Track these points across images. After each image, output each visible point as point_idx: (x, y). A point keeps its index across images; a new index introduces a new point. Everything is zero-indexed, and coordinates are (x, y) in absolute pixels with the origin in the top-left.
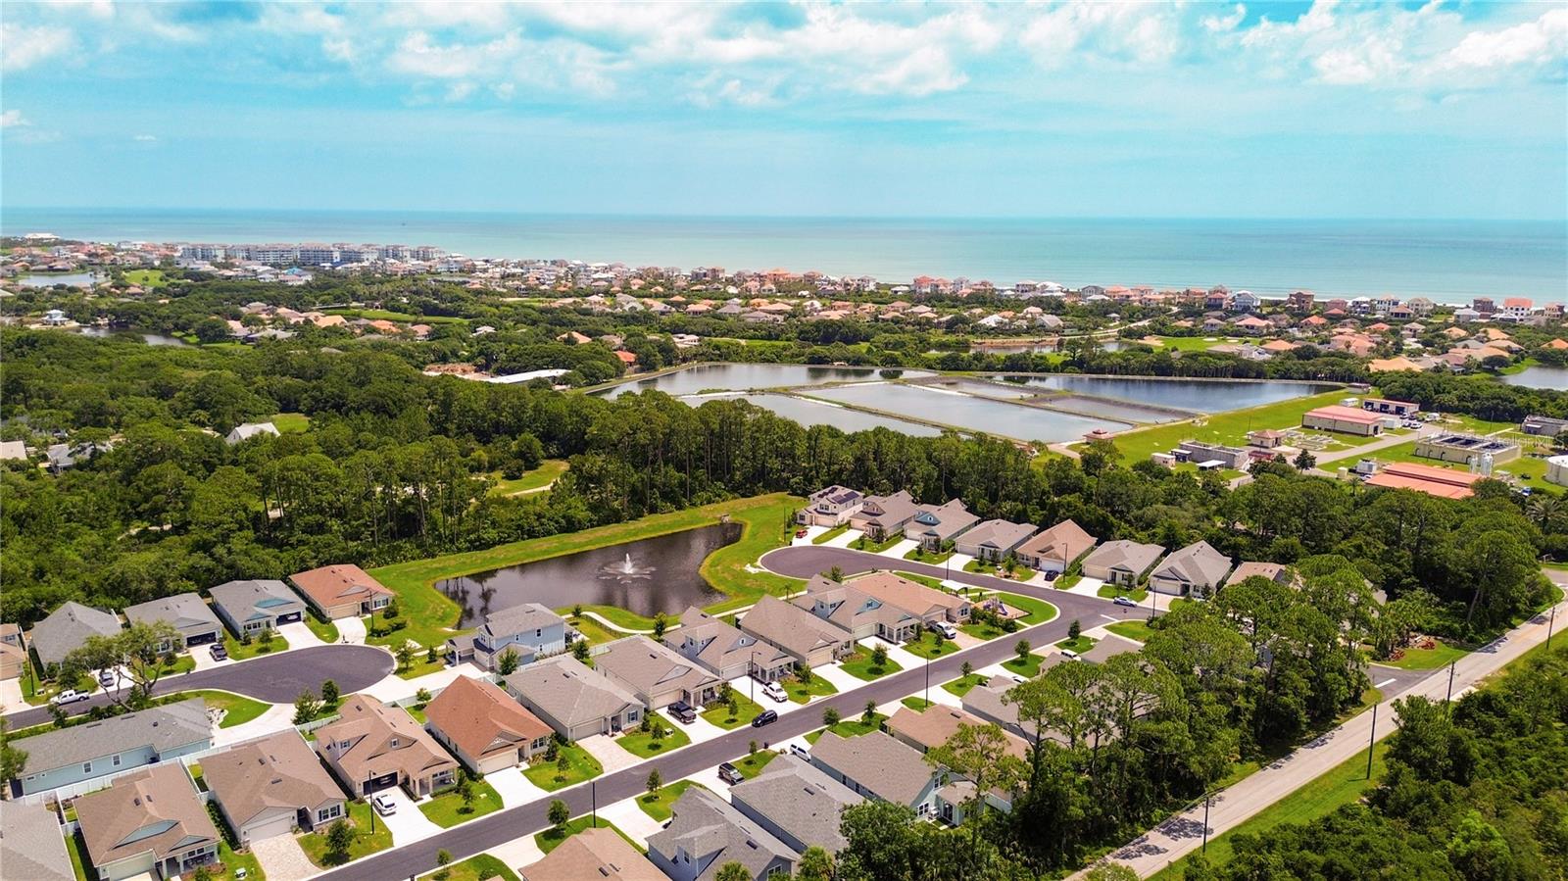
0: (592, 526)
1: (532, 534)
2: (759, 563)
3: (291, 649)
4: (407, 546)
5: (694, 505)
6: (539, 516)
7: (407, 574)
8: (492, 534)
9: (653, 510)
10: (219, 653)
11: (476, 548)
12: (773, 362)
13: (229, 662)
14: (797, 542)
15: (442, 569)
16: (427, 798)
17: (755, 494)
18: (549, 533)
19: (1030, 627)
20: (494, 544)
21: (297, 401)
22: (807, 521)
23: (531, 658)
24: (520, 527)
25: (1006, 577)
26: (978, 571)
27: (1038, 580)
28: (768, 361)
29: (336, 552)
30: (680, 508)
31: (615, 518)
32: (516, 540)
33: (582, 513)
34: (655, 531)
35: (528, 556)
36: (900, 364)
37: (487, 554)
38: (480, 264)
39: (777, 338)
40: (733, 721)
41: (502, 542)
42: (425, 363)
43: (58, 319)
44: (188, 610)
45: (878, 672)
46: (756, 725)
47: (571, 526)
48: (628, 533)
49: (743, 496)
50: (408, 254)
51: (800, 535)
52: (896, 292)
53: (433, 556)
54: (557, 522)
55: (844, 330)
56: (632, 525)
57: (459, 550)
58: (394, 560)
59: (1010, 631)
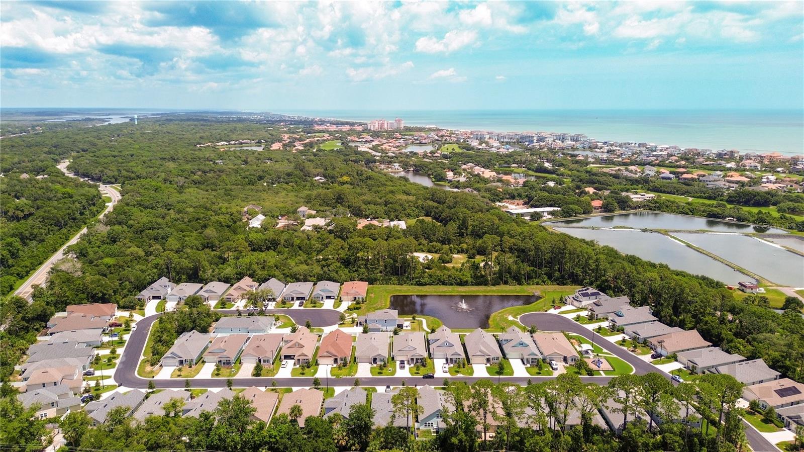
0: (472, 285)
1: (444, 283)
2: (519, 317)
3: (321, 308)
4: (393, 278)
5: (528, 284)
6: (450, 276)
7: (386, 290)
8: (426, 280)
9: (506, 283)
10: (301, 305)
11: (418, 285)
12: (687, 214)
13: (302, 308)
14: (552, 311)
15: (400, 290)
16: (298, 366)
17: (564, 284)
18: (451, 284)
19: (604, 375)
20: (426, 284)
21: (431, 212)
22: (568, 302)
24: (439, 280)
25: (632, 351)
26: (621, 345)
27: (647, 358)
28: (684, 213)
29: (364, 276)
30: (520, 284)
31: (486, 283)
32: (436, 285)
33: (468, 276)
34: (498, 292)
35: (435, 292)
36: (768, 223)
37: (420, 288)
38: (600, 144)
40: (418, 373)
41: (431, 284)
43: (396, 167)
44: (305, 288)
45: (499, 373)
46: (423, 378)
47: (462, 283)
48: (485, 291)
49: (558, 284)
51: (555, 308)
53: (402, 285)
54: (456, 280)
55: (758, 198)
56: (494, 288)
57: (412, 284)
58: (386, 284)
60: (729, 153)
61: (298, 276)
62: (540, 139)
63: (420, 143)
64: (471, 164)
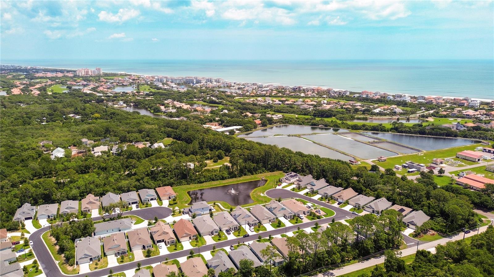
0: (229, 178)
1: (213, 180)
2: (265, 193)
3: (152, 207)
4: (183, 181)
5: (256, 174)
6: (216, 175)
7: (182, 189)
8: (203, 180)
9: (245, 175)
10: (137, 207)
11: (199, 183)
12: (301, 124)
13: (139, 209)
14: (278, 187)
15: (190, 188)
16: (169, 246)
17: (273, 171)
18: (218, 180)
19: (325, 218)
20: (204, 182)
21: (171, 135)
22: (283, 181)
23: (200, 215)
24: (211, 178)
25: (328, 203)
26: (321, 200)
27: (336, 205)
28: (300, 124)
29: (166, 183)
30: (252, 174)
31: (235, 176)
32: (209, 181)
33: (226, 175)
34: (244, 181)
35: (211, 186)
36: (339, 127)
37: (201, 185)
38: (233, 84)
39: (307, 115)
40: (239, 235)
41: (206, 182)
42: (206, 123)
43: (122, 104)
44: (133, 195)
45: (279, 226)
46: (244, 237)
47: (223, 178)
48: (237, 181)
49: (270, 172)
50: (214, 80)
51: (279, 185)
52: (355, 96)
53: (189, 184)
54: (220, 177)
55: (327, 113)
56: (239, 179)
57: (195, 183)
58: (180, 185)
59: (318, 219)
60: (298, 88)
61: (123, 188)
62: (198, 82)
63: (123, 85)
64: (170, 100)
